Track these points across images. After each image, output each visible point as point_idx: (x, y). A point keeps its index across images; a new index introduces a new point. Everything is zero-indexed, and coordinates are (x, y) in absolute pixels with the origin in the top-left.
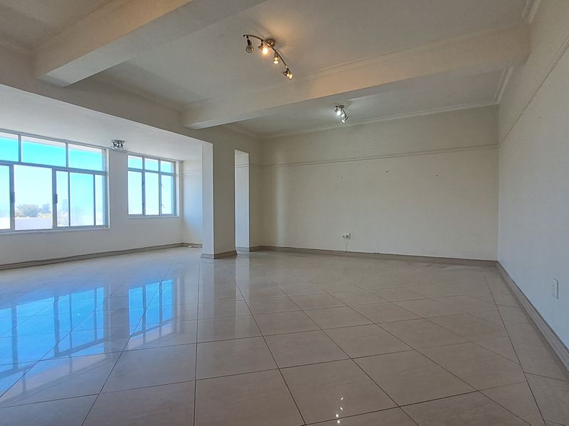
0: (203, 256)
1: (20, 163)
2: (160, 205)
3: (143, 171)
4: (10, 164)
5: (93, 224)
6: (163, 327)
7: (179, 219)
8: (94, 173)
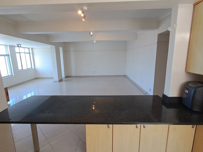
0: (54, 82)
2: (27, 65)
3: (20, 53)
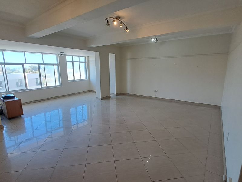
0: (97, 98)
1: (26, 63)
2: (80, 75)
3: (73, 62)
4: (22, 64)
5: (55, 85)
6: (84, 122)
7: (88, 81)
8: (54, 65)
